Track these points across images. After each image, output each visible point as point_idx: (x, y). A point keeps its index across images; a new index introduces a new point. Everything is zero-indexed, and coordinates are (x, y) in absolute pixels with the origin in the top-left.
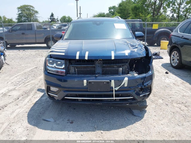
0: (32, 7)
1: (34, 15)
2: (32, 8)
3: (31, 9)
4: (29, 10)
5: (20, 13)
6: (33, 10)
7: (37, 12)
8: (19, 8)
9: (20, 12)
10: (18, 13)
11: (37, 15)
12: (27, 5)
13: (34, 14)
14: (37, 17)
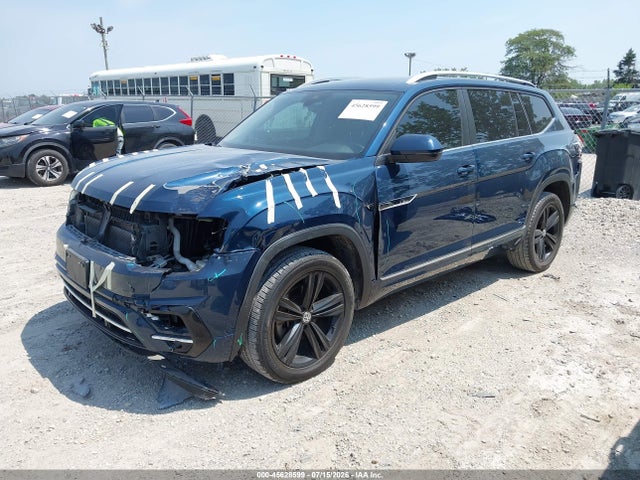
0: (557, 34)
1: (556, 64)
2: (554, 39)
3: (552, 43)
4: (543, 44)
5: (512, 59)
6: (556, 46)
7: (569, 51)
8: (511, 43)
9: (513, 55)
10: (506, 59)
11: (567, 61)
12: (542, 30)
13: (558, 60)
14: (567, 68)
